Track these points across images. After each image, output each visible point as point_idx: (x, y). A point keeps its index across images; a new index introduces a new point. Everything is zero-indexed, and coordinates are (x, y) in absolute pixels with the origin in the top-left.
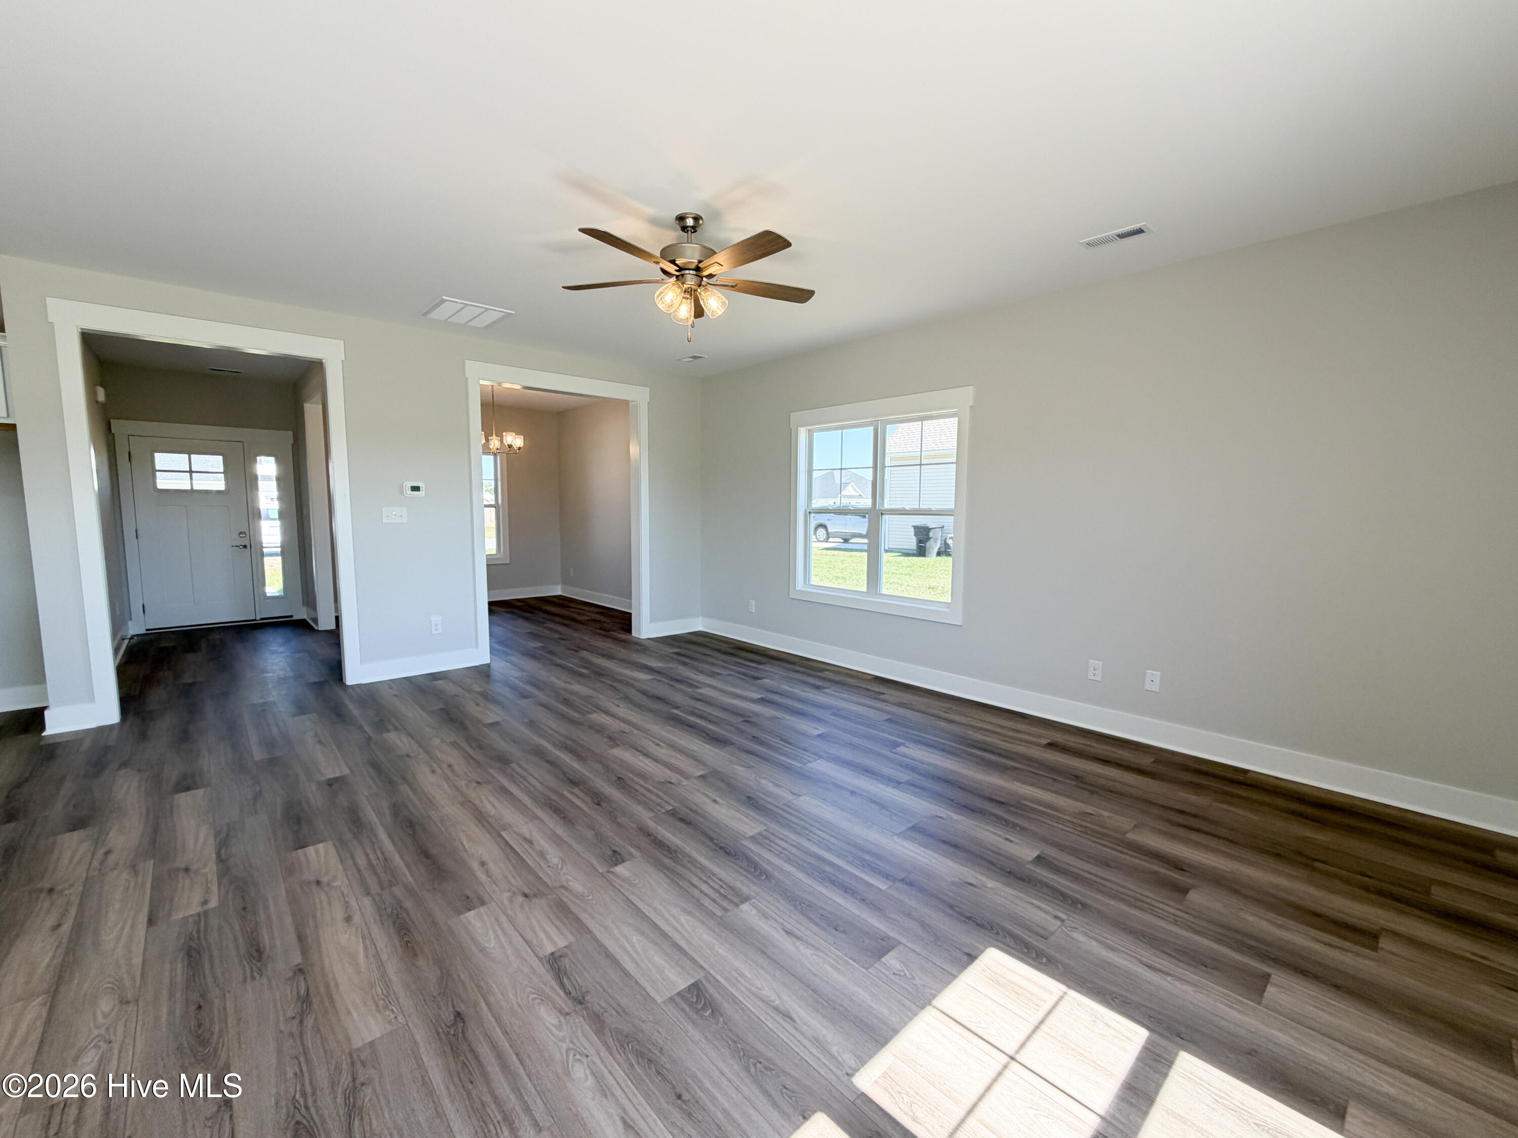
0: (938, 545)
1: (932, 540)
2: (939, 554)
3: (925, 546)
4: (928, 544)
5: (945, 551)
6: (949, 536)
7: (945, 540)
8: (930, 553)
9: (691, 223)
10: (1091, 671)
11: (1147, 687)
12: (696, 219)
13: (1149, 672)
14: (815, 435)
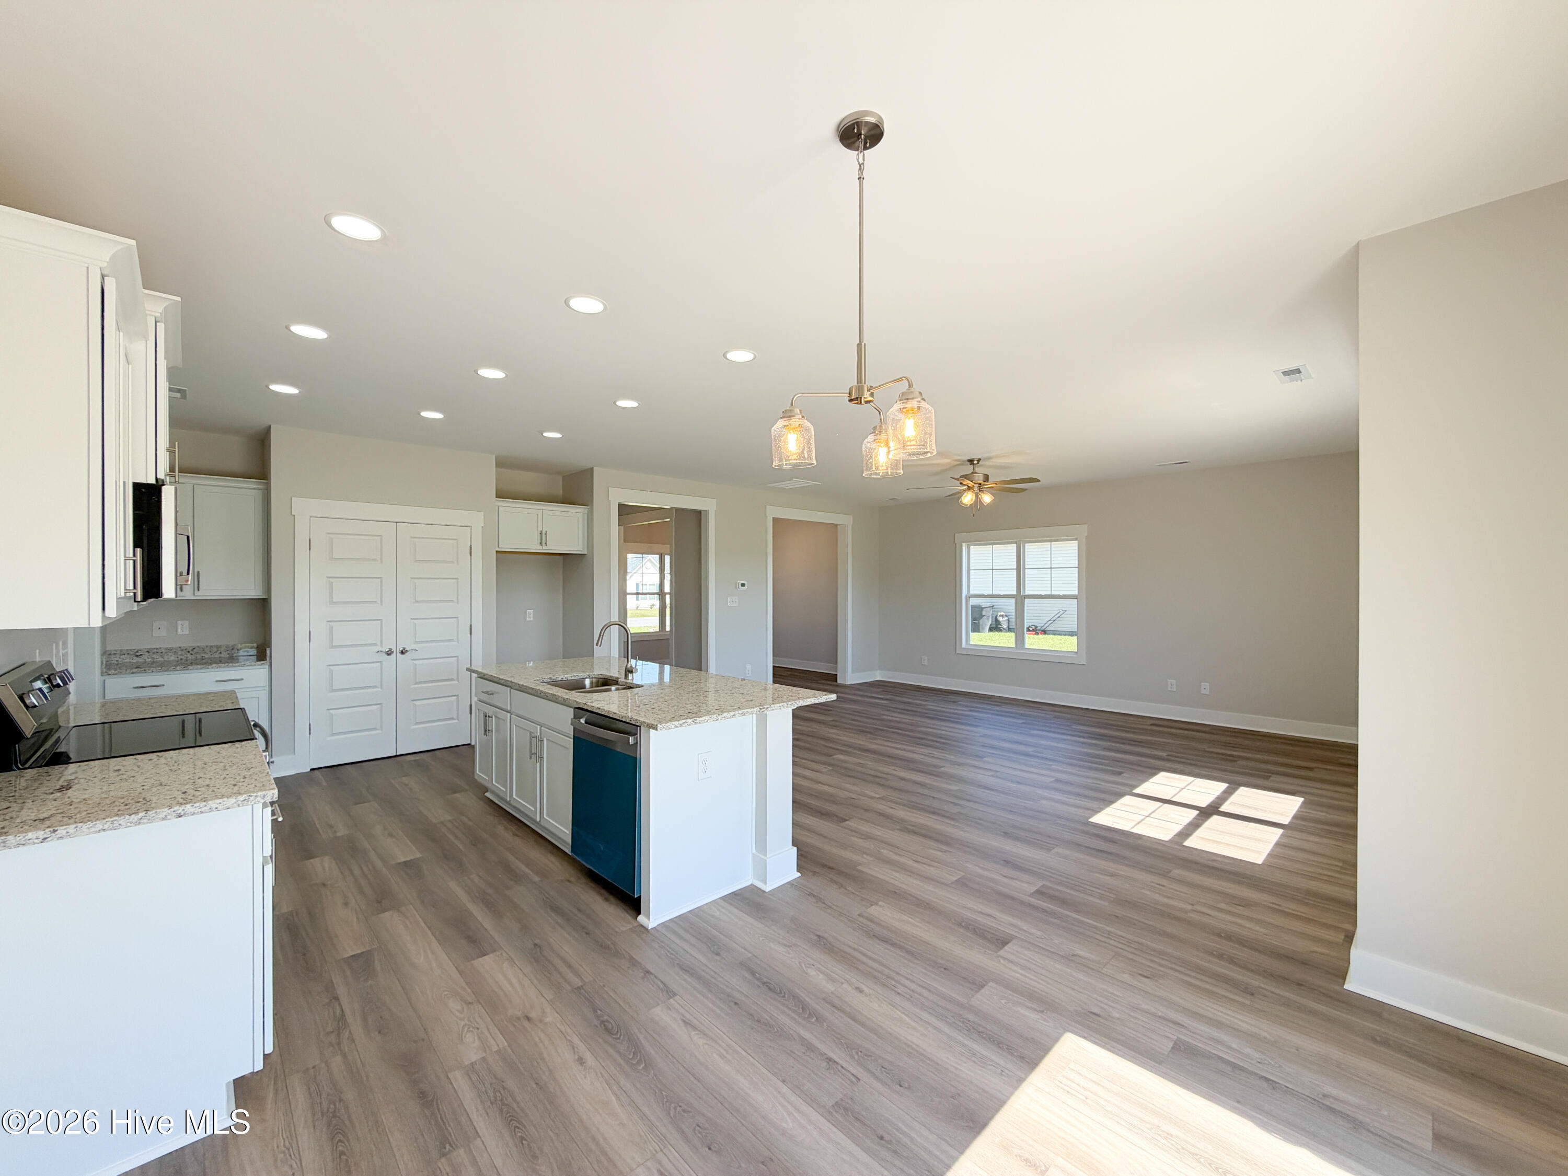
0: (990, 623)
1: (985, 618)
2: (991, 630)
3: (979, 623)
4: (981, 621)
5: (997, 627)
6: (999, 614)
7: (996, 617)
8: (983, 629)
9: (975, 462)
10: (1169, 686)
11: (1202, 693)
12: (979, 460)
13: (1203, 683)
14: (972, 547)
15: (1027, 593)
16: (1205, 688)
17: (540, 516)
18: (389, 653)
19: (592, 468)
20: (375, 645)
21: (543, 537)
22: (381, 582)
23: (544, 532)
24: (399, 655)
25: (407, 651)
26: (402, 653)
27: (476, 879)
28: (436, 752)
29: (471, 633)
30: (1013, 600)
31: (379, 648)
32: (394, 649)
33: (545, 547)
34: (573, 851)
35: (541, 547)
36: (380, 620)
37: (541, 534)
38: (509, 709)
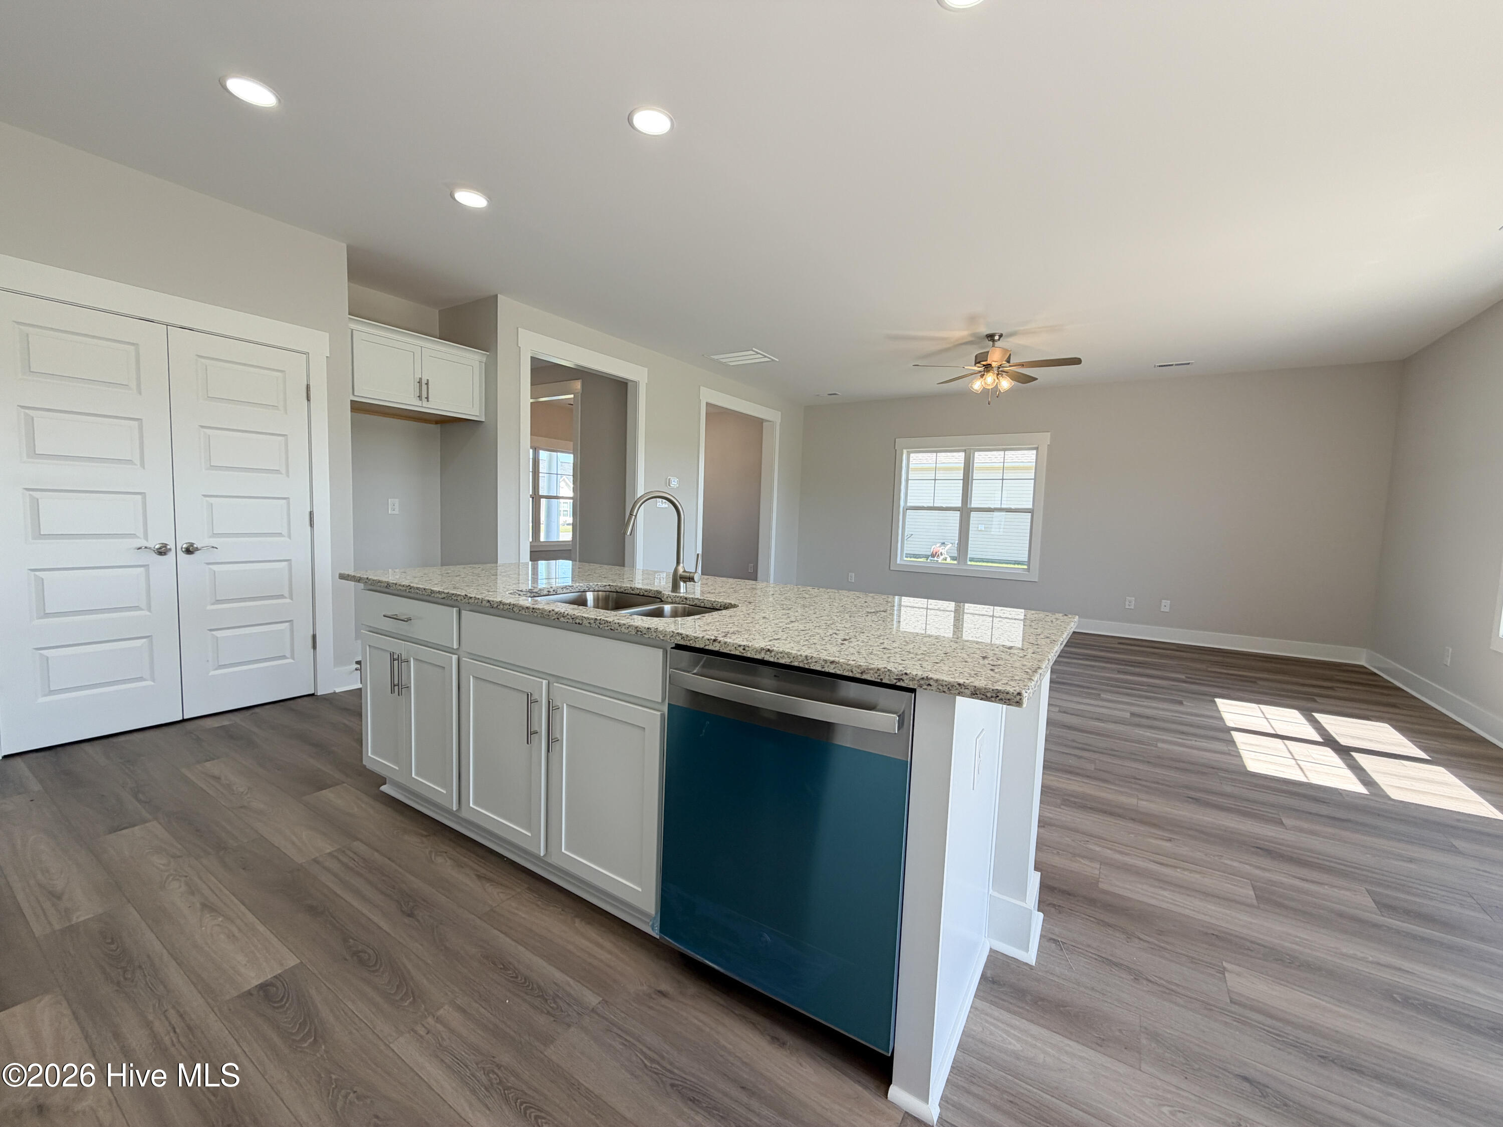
9: (997, 338)
10: (1127, 603)
11: (1162, 610)
12: (1001, 336)
13: (1163, 601)
14: (912, 455)
15: (973, 506)
16: (1166, 606)
17: (418, 356)
18: (162, 551)
19: (497, 296)
20: (133, 536)
21: (423, 387)
22: (141, 428)
23: (424, 381)
24: (182, 556)
25: (197, 549)
26: (189, 551)
27: (455, 1019)
28: (257, 710)
29: (312, 525)
30: (958, 514)
31: (143, 543)
32: (171, 545)
33: (425, 404)
34: (662, 930)
35: (419, 403)
36: (142, 494)
37: (420, 382)
38: (455, 646)
